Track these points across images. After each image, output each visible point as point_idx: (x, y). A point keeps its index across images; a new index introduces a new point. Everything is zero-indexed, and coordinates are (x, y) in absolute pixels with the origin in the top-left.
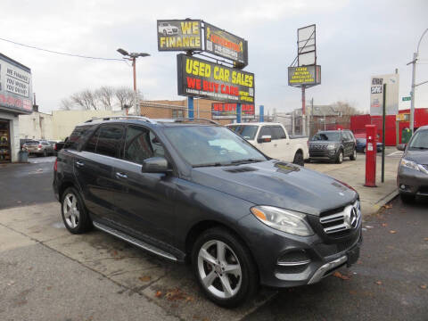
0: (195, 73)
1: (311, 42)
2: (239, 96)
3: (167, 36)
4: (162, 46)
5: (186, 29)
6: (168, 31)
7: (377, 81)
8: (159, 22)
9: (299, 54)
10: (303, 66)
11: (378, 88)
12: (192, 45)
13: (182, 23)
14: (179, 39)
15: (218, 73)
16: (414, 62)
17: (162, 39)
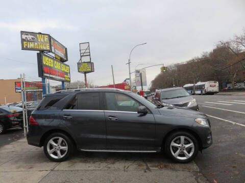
0: (47, 64)
1: (88, 51)
2: (65, 77)
3: (28, 41)
4: (25, 47)
5: (40, 39)
6: (28, 38)
7: (138, 72)
8: (22, 32)
9: (81, 56)
10: (84, 62)
11: (138, 75)
12: (45, 48)
13: (38, 35)
14: (36, 44)
15: (56, 65)
16: (129, 63)
17: (25, 43)
